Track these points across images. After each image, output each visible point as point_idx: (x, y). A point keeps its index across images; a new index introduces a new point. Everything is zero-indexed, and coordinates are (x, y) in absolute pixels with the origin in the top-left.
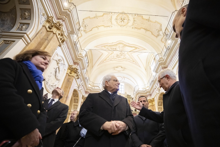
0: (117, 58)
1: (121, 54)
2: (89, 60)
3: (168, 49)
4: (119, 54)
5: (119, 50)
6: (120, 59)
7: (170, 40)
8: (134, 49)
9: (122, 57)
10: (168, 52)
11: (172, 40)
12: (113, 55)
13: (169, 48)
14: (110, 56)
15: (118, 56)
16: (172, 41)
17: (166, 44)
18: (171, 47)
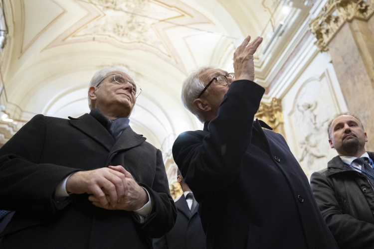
0: (117, 37)
1: (130, 25)
2: (10, 24)
3: (278, 32)
4: (123, 23)
5: (126, 9)
6: (125, 40)
7: (288, 4)
8: (175, 13)
9: (134, 35)
10: (277, 41)
11: (294, 6)
12: (102, 21)
13: (283, 32)
14: (92, 24)
15: (122, 31)
16: (295, 9)
17: (275, 16)
18: (289, 27)
